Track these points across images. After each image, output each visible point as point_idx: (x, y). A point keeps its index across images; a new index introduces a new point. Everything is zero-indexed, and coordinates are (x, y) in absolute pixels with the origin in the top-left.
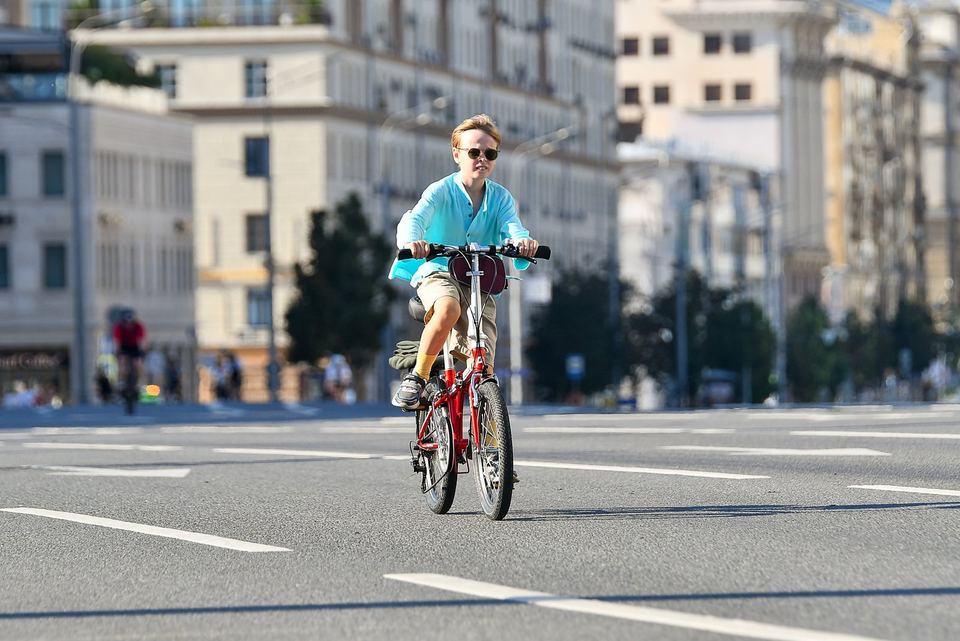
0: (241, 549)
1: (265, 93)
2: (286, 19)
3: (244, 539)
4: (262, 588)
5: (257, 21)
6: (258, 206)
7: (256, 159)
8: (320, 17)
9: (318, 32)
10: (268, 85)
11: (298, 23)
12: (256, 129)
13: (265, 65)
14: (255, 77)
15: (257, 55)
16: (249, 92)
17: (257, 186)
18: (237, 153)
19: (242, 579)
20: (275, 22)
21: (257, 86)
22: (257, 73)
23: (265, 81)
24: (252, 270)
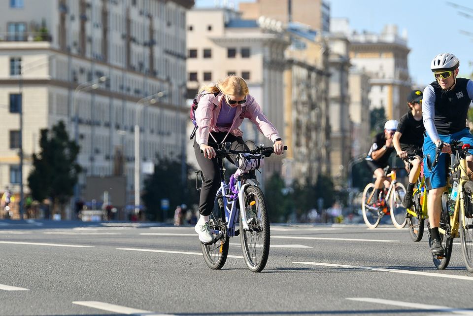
0: (4, 289)
1: (20, 73)
2: (30, 38)
3: (7, 284)
4: (15, 308)
5: (16, 39)
6: (16, 126)
7: (15, 105)
8: (46, 37)
9: (45, 45)
10: (22, 69)
11: (36, 40)
12: (15, 90)
13: (20, 60)
14: (15, 65)
15: (16, 55)
16: (12, 73)
17: (16, 117)
18: (6, 101)
19: (5, 303)
20: (25, 40)
21: (16, 70)
22: (16, 63)
23: (20, 67)
24: (13, 157)
